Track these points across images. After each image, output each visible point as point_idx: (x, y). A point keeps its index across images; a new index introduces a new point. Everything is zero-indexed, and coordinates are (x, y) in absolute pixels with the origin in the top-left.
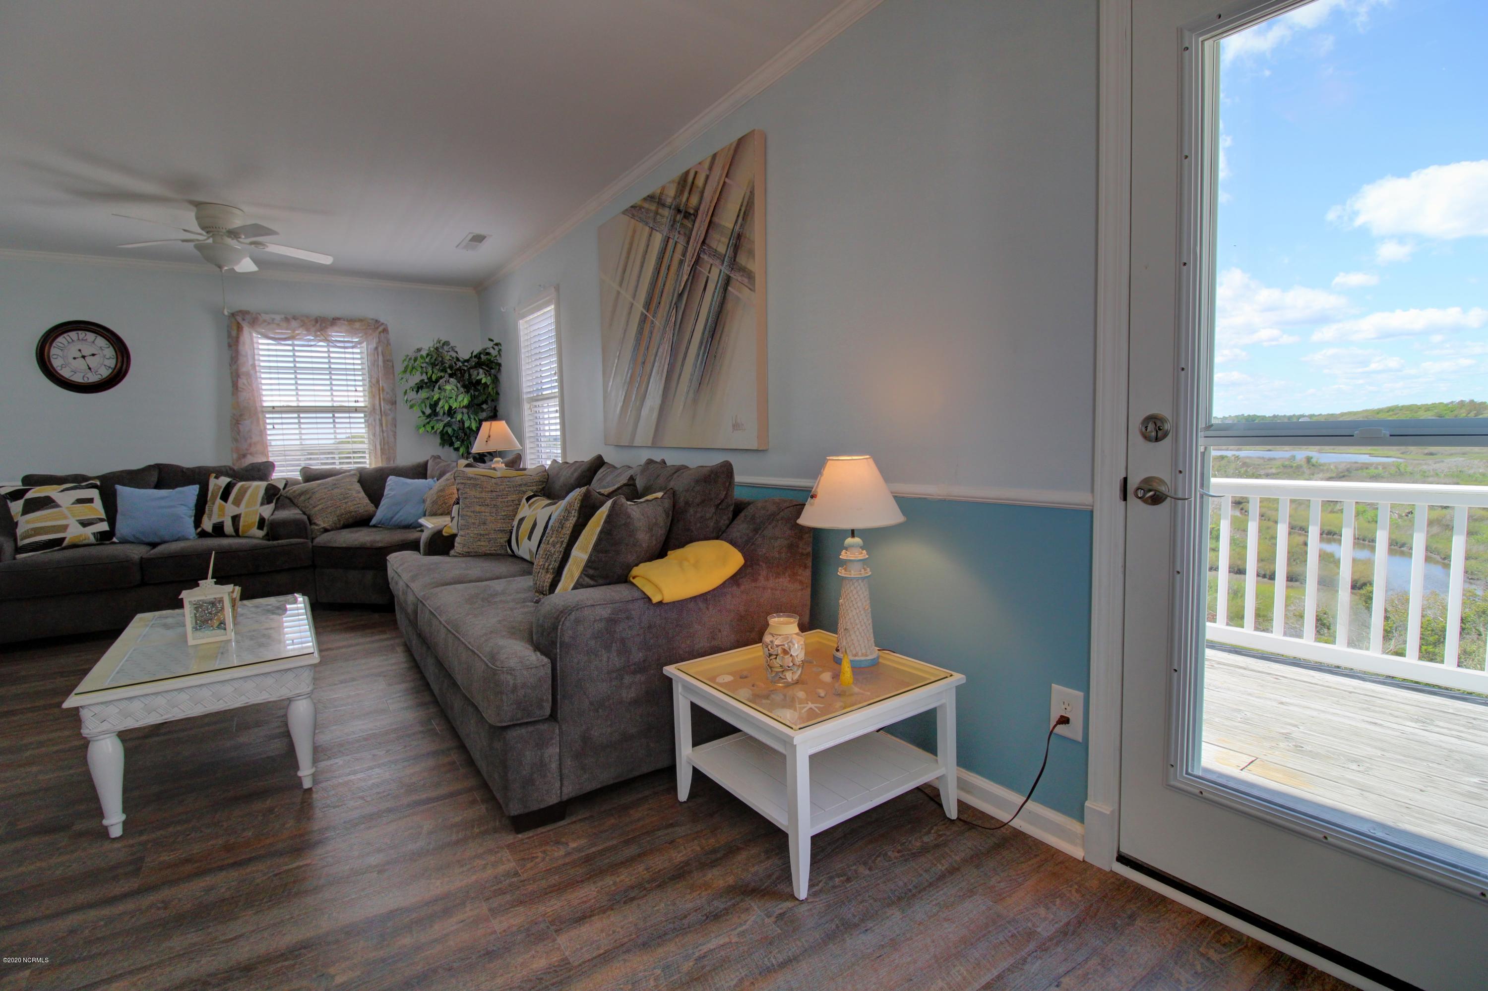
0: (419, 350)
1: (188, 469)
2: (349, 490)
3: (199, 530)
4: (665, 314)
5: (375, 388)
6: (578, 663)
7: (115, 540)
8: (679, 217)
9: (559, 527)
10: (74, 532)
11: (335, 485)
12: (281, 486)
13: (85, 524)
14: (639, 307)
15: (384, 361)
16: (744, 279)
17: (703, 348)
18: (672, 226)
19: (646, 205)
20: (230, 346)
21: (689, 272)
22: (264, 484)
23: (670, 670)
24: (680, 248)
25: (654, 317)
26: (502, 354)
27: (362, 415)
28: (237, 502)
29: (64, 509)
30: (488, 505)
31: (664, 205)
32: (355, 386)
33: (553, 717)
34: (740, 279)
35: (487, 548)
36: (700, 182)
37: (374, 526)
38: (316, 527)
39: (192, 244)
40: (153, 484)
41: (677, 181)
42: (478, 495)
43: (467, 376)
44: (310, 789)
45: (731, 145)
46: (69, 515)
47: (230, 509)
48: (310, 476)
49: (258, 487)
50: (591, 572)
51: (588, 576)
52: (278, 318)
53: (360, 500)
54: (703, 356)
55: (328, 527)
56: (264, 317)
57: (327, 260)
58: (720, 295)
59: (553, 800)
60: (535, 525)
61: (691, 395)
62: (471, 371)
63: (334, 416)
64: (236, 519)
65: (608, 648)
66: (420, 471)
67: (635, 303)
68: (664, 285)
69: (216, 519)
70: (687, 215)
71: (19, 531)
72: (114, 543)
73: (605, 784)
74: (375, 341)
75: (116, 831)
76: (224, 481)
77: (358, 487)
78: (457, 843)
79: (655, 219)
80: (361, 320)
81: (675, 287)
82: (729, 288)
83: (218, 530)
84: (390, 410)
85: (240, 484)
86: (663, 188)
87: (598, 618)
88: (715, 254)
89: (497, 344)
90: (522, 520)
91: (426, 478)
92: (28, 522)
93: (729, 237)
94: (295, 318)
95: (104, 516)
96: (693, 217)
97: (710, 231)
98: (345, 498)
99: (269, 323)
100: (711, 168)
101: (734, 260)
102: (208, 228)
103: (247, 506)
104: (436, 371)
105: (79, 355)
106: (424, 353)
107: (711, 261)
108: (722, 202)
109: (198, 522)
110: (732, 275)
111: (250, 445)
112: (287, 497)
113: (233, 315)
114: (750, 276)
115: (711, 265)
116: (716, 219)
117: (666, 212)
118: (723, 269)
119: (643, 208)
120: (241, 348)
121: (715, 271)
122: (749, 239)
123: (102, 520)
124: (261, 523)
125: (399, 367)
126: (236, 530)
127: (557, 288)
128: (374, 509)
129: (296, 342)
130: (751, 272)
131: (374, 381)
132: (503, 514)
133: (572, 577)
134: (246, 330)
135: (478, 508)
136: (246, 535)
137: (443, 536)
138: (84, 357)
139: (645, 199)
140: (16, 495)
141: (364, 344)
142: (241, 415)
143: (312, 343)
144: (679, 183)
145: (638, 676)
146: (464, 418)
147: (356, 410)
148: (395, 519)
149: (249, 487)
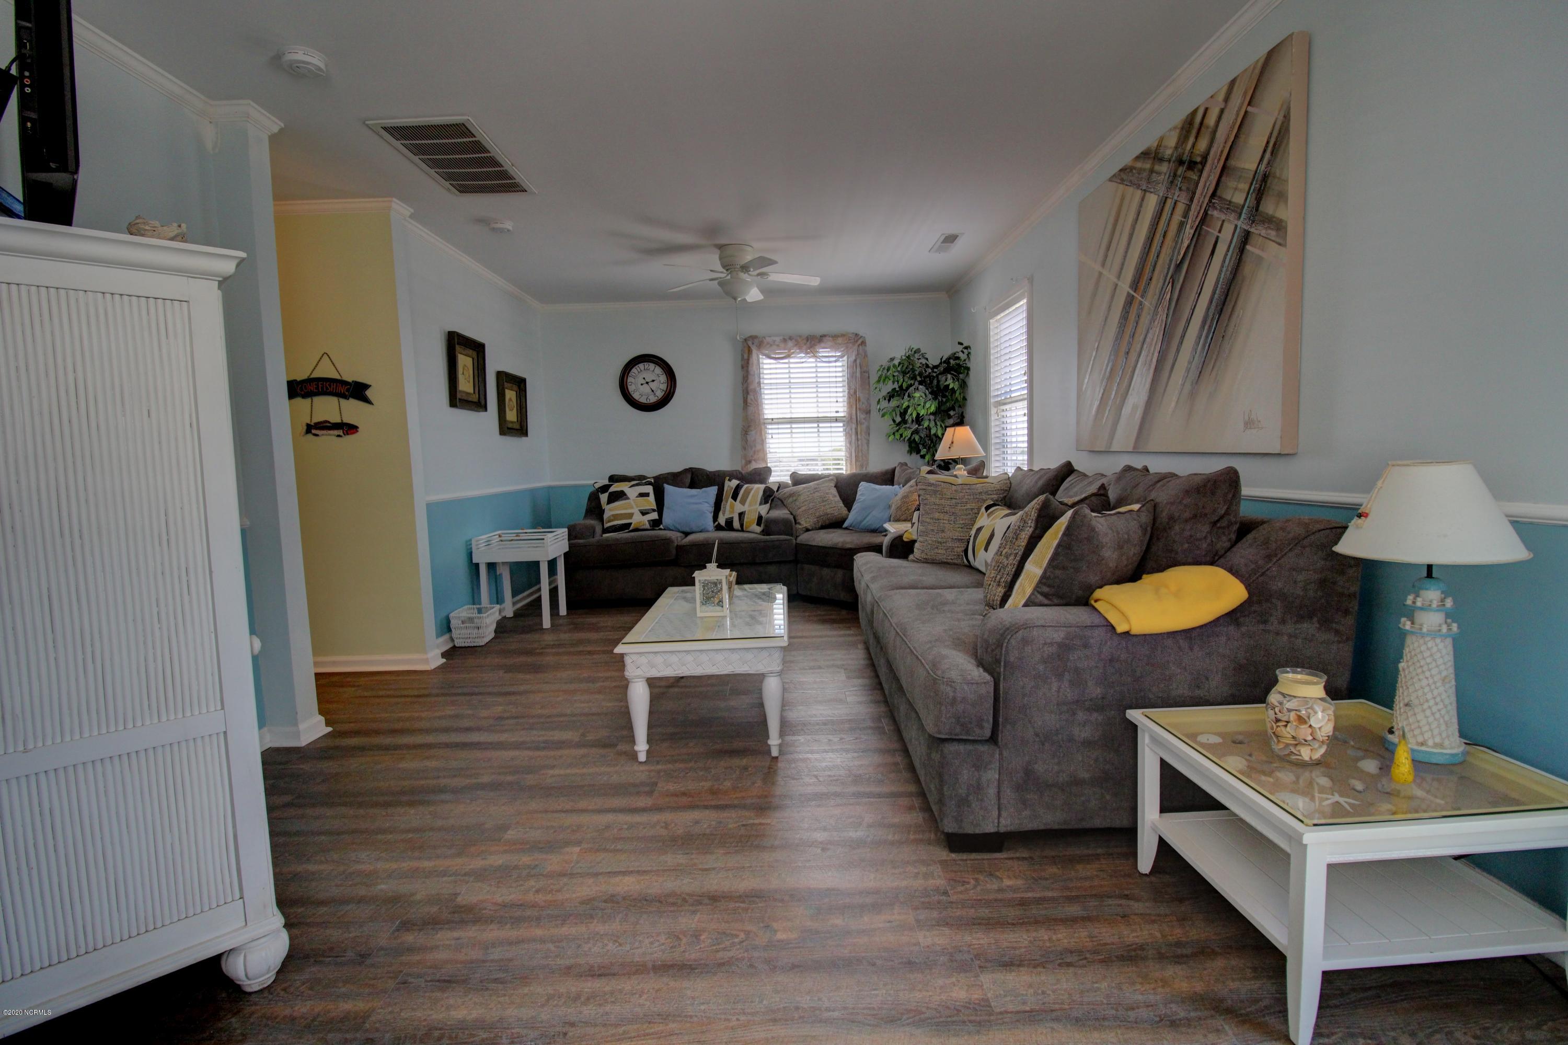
0: (892, 359)
1: (711, 472)
2: (827, 494)
3: (717, 523)
4: (1158, 292)
5: (853, 398)
6: (1023, 688)
7: (661, 527)
8: (1180, 170)
9: (1013, 538)
10: (638, 520)
11: (816, 490)
12: (775, 489)
13: (644, 513)
14: (1125, 287)
15: (861, 372)
16: (1270, 231)
17: (1206, 327)
18: (1172, 182)
19: (1139, 165)
20: (743, 367)
21: (1191, 236)
22: (762, 487)
23: (1134, 715)
24: (1180, 208)
25: (1142, 296)
26: (972, 357)
27: (841, 424)
28: (743, 502)
29: (631, 501)
30: (947, 513)
31: (1161, 160)
32: (837, 397)
33: (993, 739)
34: (1263, 232)
35: (945, 556)
36: (1211, 120)
37: (846, 528)
38: (800, 527)
39: (716, 282)
40: (687, 485)
41: (1179, 126)
42: (937, 501)
43: (935, 382)
44: (777, 758)
45: (1258, 61)
46: (635, 506)
47: (739, 507)
48: (797, 480)
49: (758, 488)
50: (1045, 589)
51: (1042, 594)
52: (778, 339)
53: (835, 505)
54: (1207, 337)
55: (810, 528)
56: (768, 339)
57: (815, 282)
58: (1235, 254)
59: (990, 828)
60: (992, 536)
61: (1188, 386)
62: (940, 376)
63: (818, 426)
64: (741, 515)
65: (1060, 676)
66: (888, 478)
67: (1120, 283)
68: (1158, 256)
69: (728, 515)
70: (1192, 165)
71: (606, 516)
72: (661, 529)
73: (1049, 827)
74: (855, 353)
75: (642, 757)
76: (735, 482)
77: (834, 491)
78: (892, 843)
79: (1149, 181)
80: (843, 335)
81: (1173, 256)
82: (1248, 247)
83: (729, 525)
84: (864, 419)
85: (746, 486)
86: (1162, 139)
87: (1048, 641)
88: (1230, 207)
89: (966, 348)
90: (979, 529)
91: (893, 485)
92: (610, 510)
93: (1250, 181)
94: (791, 338)
95: (655, 508)
96: (1200, 166)
97: (1223, 178)
98: (823, 501)
99: (771, 345)
100: (1227, 100)
101: (1257, 210)
102: (728, 266)
103: (750, 505)
104: (906, 379)
105: (644, 382)
106: (896, 362)
107: (1223, 217)
108: (1242, 137)
109: (715, 518)
110: (1252, 230)
111: (755, 452)
112: (779, 499)
113: (746, 340)
114: (1279, 226)
115: (1223, 221)
116: (1232, 162)
117: (1164, 168)
118: (1239, 223)
119: (1135, 168)
120: (750, 368)
121: (1228, 229)
122: (1279, 178)
123: (654, 510)
124: (760, 520)
125: (874, 378)
126: (742, 525)
127: (1031, 280)
128: (847, 512)
129: (792, 360)
130: (1281, 221)
131: (852, 392)
132: (961, 522)
133: (1024, 593)
134: (755, 351)
135: (937, 515)
136: (748, 530)
137: (903, 541)
138: (647, 383)
139: (1137, 158)
140: (604, 489)
141: (845, 358)
142: (749, 427)
143: (804, 360)
144: (1182, 128)
145: (1095, 715)
146: (931, 426)
147: (836, 420)
148: (865, 522)
149: (752, 489)
